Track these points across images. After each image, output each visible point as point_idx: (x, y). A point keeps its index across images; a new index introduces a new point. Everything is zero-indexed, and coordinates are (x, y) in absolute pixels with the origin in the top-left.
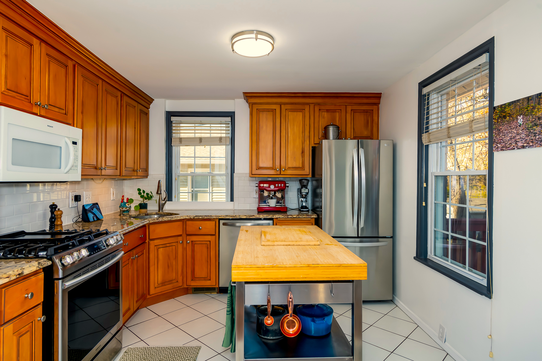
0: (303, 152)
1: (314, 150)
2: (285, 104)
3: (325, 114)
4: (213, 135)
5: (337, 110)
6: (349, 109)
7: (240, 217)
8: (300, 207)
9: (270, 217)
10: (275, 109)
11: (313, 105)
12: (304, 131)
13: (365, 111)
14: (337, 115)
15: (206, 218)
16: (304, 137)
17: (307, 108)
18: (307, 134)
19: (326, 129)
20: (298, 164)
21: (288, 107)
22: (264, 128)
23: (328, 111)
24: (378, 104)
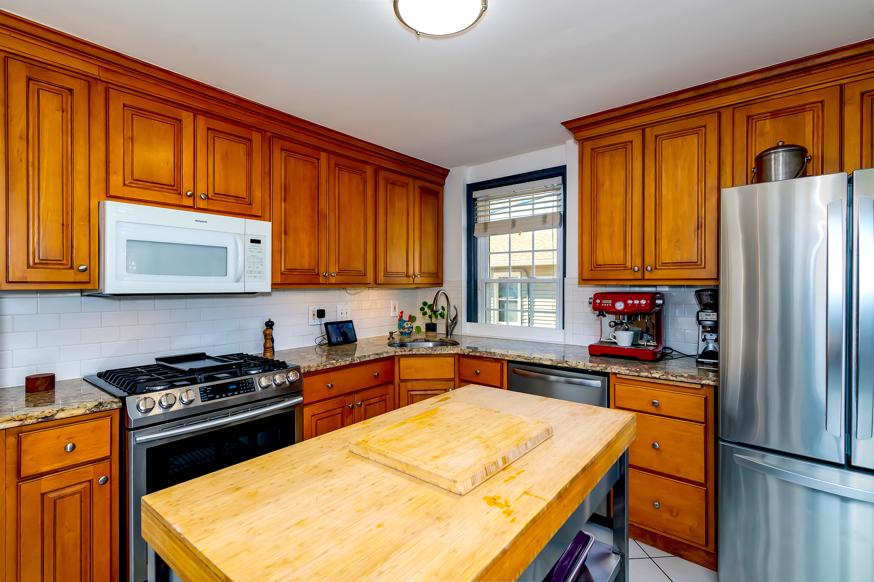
0: (700, 226)
2: (654, 124)
3: (768, 124)
4: (537, 212)
5: (807, 106)
6: (853, 92)
7: (541, 361)
8: (700, 353)
9: (598, 369)
10: (632, 142)
11: (730, 110)
12: (702, 178)
15: (485, 356)
17: (712, 121)
19: (760, 161)
20: (689, 254)
21: (662, 129)
22: (607, 184)
23: (776, 114)
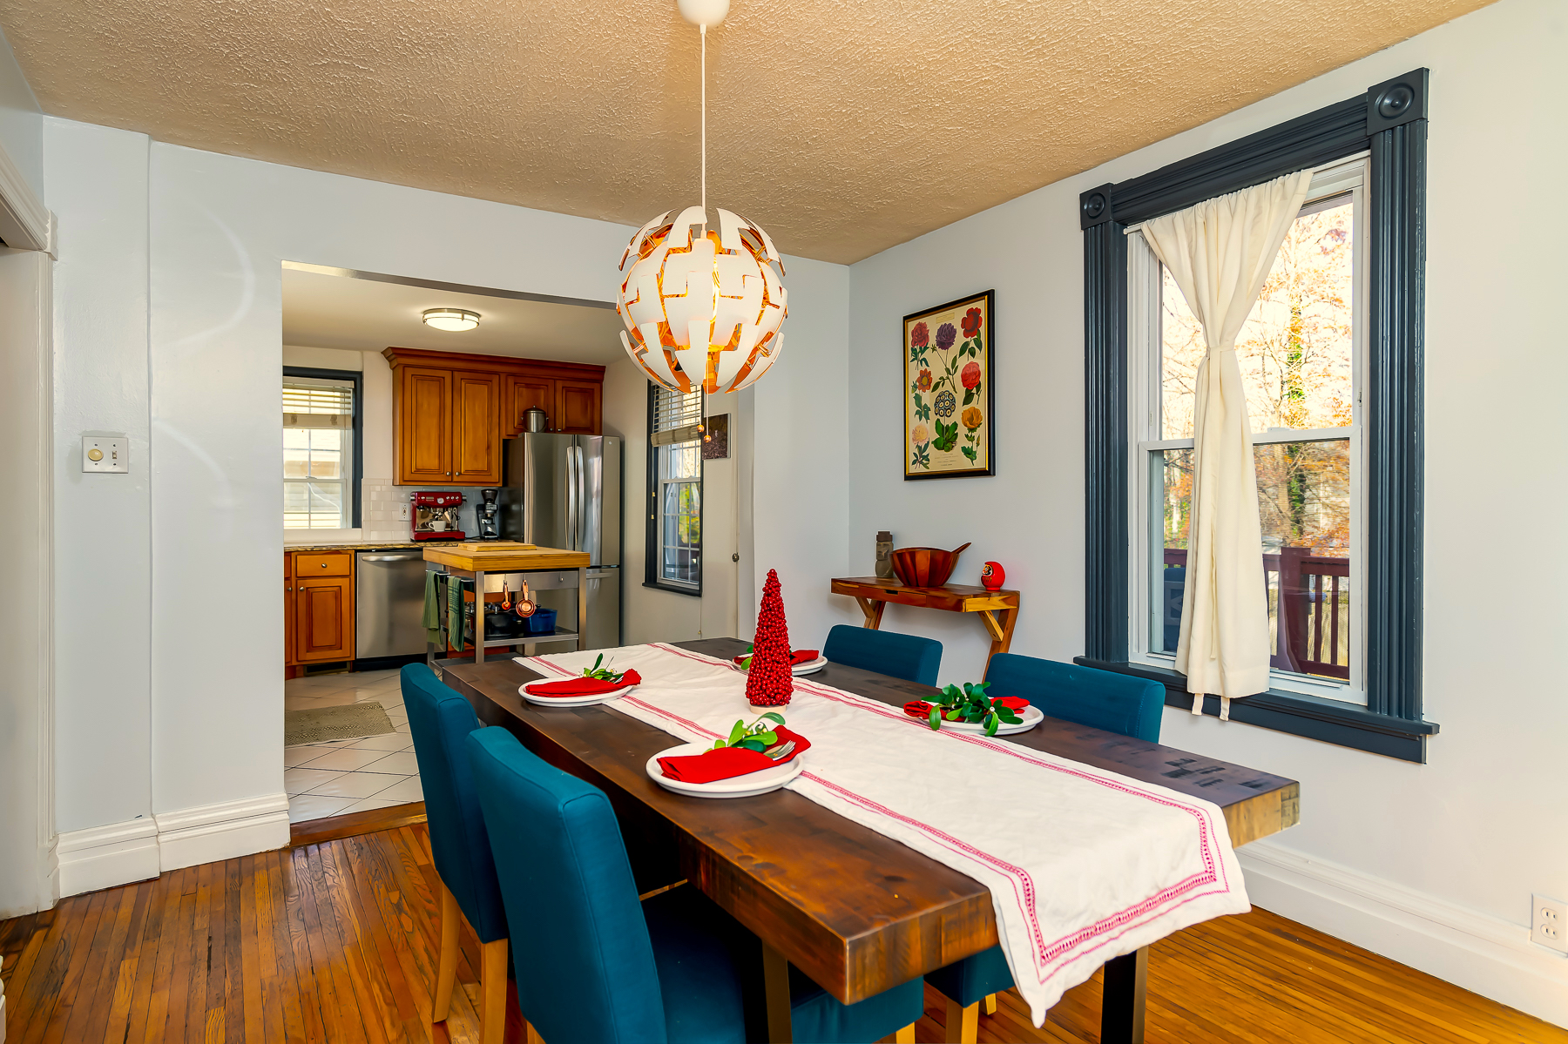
0: (489, 447)
1: (506, 443)
2: (459, 370)
3: (524, 391)
5: (541, 386)
6: (560, 385)
10: (444, 378)
11: (505, 376)
12: (490, 415)
13: (582, 391)
14: (542, 393)
16: (490, 423)
17: (495, 379)
18: (496, 419)
19: (526, 414)
20: (482, 465)
21: (466, 375)
22: (425, 406)
23: (528, 386)
24: (600, 381)
